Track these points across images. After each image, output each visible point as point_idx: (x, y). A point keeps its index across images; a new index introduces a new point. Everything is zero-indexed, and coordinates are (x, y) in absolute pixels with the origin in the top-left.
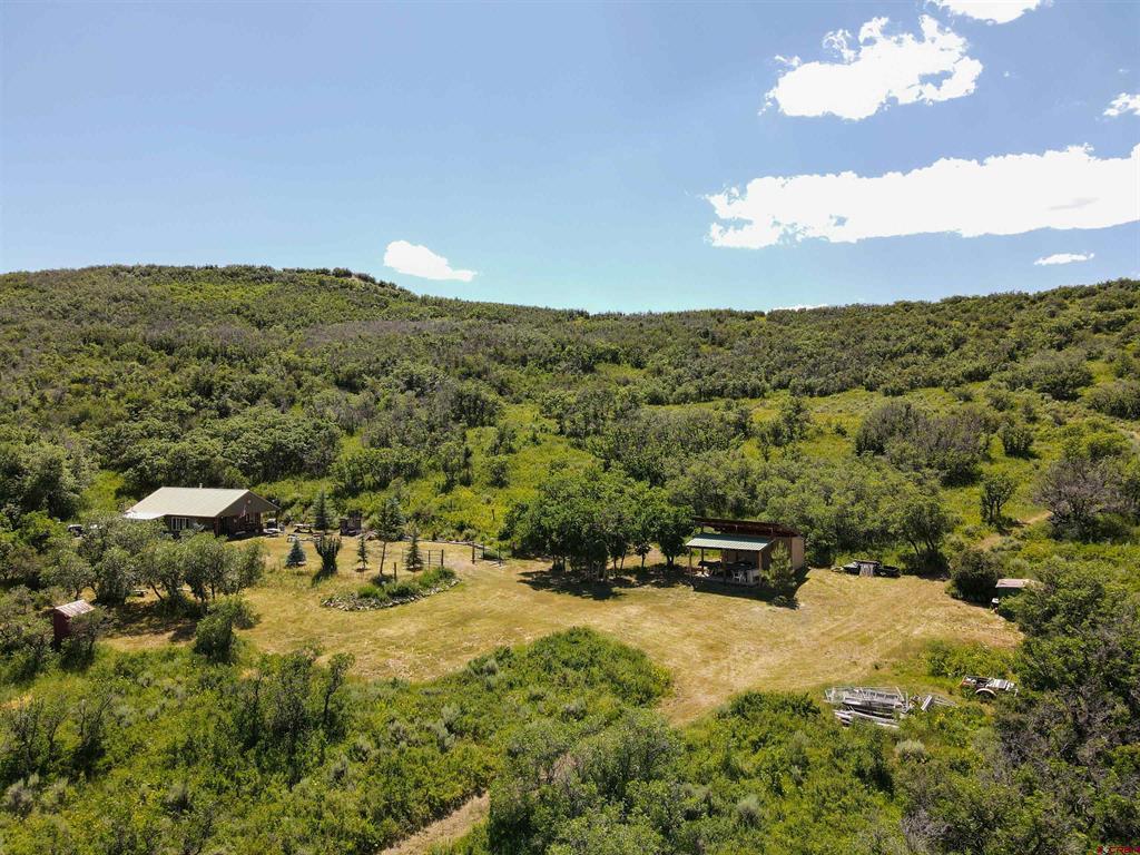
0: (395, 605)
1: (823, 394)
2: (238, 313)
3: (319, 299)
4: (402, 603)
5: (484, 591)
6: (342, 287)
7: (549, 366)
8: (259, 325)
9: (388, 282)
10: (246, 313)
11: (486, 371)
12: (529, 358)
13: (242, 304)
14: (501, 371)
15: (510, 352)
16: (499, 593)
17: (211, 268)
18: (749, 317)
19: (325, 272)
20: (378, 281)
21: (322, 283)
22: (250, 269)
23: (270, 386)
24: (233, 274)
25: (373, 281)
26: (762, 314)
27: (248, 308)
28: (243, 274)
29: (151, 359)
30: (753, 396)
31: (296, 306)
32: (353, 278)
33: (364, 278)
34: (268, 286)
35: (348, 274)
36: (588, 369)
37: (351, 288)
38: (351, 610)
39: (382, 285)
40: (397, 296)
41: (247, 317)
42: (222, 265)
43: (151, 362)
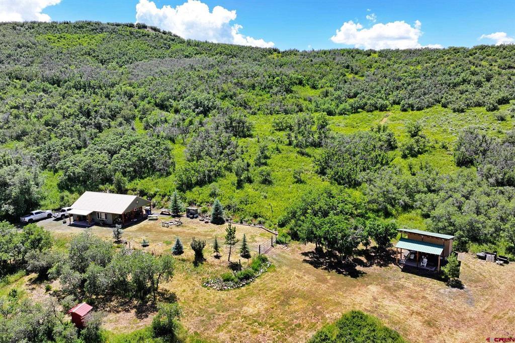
0: (243, 285)
1: (419, 109)
2: (89, 55)
3: (132, 45)
4: (247, 284)
5: (287, 271)
6: (143, 36)
7: (267, 90)
8: (103, 62)
9: (167, 31)
10: (94, 55)
11: (235, 94)
12: (256, 85)
13: (91, 49)
14: (243, 95)
15: (245, 82)
16: (295, 273)
17: (67, 23)
18: (369, 53)
19: (132, 26)
20: (162, 31)
21: (131, 33)
22: (89, 23)
23: (121, 109)
24: (80, 27)
25: (159, 31)
26: (375, 52)
27: (94, 51)
28: (86, 27)
29: (50, 90)
30: (381, 110)
31: (120, 49)
32: (148, 29)
33: (155, 29)
34: (101, 35)
35: (145, 27)
36: (288, 91)
37: (148, 36)
38: (221, 290)
39: (164, 33)
40: (173, 40)
41: (94, 57)
42: (73, 21)
43: (51, 92)
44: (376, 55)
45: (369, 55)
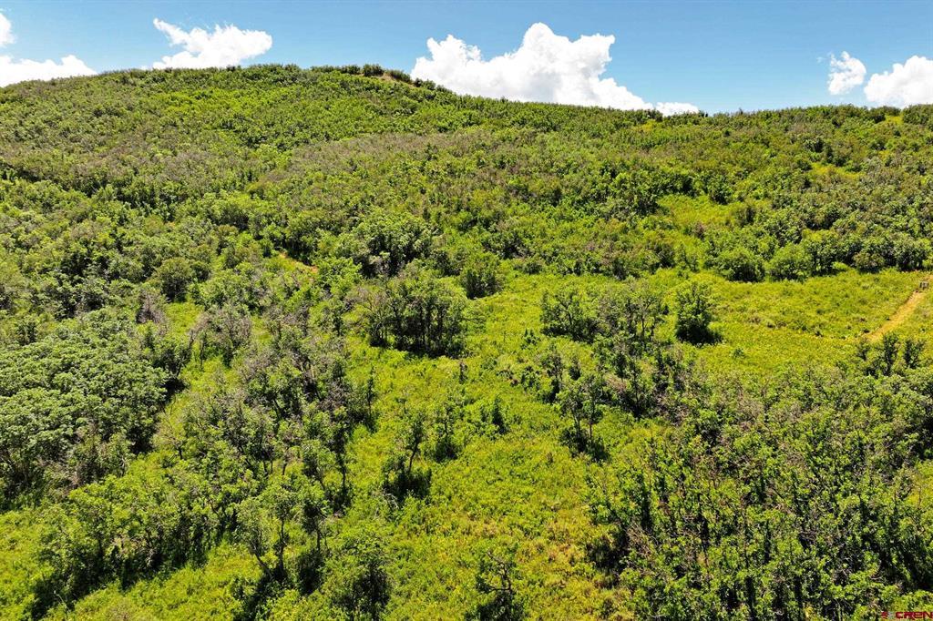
2: (230, 128)
3: (335, 107)
6: (366, 89)
7: (590, 205)
8: (251, 144)
9: (426, 80)
10: (238, 128)
15: (537, 184)
18: (878, 116)
19: (354, 71)
20: (414, 80)
21: (345, 84)
22: (273, 69)
25: (407, 79)
26: (895, 112)
28: (265, 76)
32: (384, 76)
33: (397, 76)
35: (379, 72)
36: (646, 208)
37: (377, 90)
39: (418, 84)
40: (431, 98)
41: (238, 133)
44: (898, 120)
45: (879, 119)
